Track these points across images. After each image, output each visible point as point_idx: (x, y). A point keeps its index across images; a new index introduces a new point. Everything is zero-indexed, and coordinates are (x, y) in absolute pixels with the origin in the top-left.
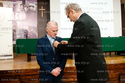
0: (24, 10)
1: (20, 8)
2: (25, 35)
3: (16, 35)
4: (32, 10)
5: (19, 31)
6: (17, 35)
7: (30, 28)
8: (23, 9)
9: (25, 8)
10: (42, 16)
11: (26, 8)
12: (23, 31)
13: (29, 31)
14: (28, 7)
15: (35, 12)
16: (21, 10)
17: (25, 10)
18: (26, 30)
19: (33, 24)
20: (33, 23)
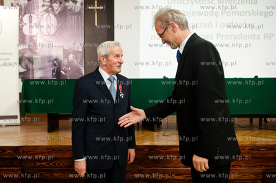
0: (53, 9)
1: (43, 6)
2: (53, 71)
3: (33, 70)
4: (70, 10)
5: (40, 60)
6: (35, 71)
7: (66, 53)
8: (50, 8)
9: (56, 6)
10: (96, 25)
11: (58, 5)
12: (50, 61)
13: (65, 62)
14: (61, 3)
15: (79, 13)
16: (45, 10)
17: (56, 9)
18: (56, 60)
19: (74, 44)
20: (73, 42)
